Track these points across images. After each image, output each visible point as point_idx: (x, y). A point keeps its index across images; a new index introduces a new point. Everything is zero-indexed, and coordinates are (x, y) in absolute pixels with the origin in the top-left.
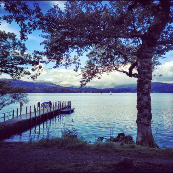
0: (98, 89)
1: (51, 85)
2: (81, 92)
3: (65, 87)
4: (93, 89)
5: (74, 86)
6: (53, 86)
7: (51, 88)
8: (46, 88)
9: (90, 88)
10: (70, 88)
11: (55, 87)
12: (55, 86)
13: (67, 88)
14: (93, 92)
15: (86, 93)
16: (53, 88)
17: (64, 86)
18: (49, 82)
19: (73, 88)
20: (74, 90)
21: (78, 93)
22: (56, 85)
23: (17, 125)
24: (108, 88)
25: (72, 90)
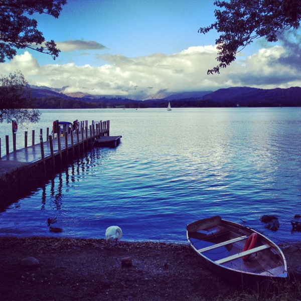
0: (135, 101)
1: (49, 94)
2: (105, 107)
3: (75, 97)
4: (126, 100)
5: (90, 96)
6: (53, 95)
7: (50, 100)
8: (40, 100)
9: (121, 98)
10: (83, 98)
11: (58, 98)
12: (55, 96)
13: (80, 99)
14: (128, 107)
15: (114, 107)
16: (54, 99)
17: (72, 96)
18: (44, 88)
19: (89, 100)
20: (92, 103)
21: (100, 108)
22: (58, 94)
23: (14, 177)
24: (154, 98)
25: (88, 103)
